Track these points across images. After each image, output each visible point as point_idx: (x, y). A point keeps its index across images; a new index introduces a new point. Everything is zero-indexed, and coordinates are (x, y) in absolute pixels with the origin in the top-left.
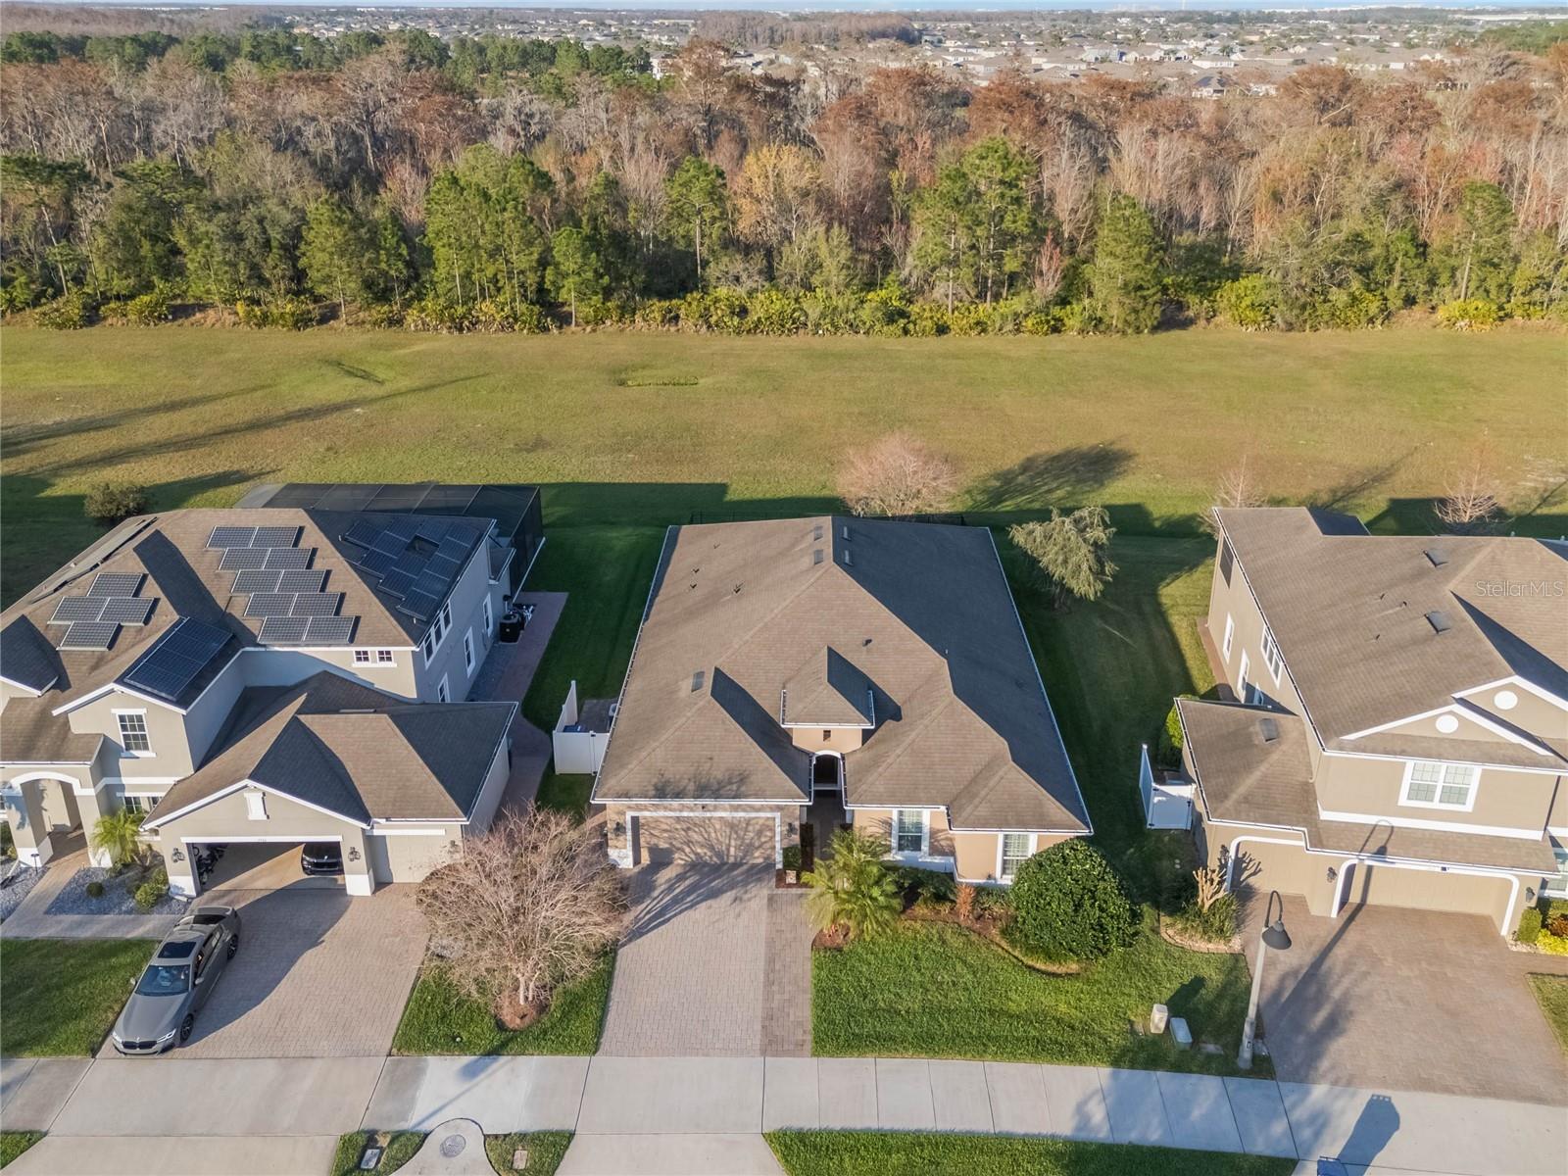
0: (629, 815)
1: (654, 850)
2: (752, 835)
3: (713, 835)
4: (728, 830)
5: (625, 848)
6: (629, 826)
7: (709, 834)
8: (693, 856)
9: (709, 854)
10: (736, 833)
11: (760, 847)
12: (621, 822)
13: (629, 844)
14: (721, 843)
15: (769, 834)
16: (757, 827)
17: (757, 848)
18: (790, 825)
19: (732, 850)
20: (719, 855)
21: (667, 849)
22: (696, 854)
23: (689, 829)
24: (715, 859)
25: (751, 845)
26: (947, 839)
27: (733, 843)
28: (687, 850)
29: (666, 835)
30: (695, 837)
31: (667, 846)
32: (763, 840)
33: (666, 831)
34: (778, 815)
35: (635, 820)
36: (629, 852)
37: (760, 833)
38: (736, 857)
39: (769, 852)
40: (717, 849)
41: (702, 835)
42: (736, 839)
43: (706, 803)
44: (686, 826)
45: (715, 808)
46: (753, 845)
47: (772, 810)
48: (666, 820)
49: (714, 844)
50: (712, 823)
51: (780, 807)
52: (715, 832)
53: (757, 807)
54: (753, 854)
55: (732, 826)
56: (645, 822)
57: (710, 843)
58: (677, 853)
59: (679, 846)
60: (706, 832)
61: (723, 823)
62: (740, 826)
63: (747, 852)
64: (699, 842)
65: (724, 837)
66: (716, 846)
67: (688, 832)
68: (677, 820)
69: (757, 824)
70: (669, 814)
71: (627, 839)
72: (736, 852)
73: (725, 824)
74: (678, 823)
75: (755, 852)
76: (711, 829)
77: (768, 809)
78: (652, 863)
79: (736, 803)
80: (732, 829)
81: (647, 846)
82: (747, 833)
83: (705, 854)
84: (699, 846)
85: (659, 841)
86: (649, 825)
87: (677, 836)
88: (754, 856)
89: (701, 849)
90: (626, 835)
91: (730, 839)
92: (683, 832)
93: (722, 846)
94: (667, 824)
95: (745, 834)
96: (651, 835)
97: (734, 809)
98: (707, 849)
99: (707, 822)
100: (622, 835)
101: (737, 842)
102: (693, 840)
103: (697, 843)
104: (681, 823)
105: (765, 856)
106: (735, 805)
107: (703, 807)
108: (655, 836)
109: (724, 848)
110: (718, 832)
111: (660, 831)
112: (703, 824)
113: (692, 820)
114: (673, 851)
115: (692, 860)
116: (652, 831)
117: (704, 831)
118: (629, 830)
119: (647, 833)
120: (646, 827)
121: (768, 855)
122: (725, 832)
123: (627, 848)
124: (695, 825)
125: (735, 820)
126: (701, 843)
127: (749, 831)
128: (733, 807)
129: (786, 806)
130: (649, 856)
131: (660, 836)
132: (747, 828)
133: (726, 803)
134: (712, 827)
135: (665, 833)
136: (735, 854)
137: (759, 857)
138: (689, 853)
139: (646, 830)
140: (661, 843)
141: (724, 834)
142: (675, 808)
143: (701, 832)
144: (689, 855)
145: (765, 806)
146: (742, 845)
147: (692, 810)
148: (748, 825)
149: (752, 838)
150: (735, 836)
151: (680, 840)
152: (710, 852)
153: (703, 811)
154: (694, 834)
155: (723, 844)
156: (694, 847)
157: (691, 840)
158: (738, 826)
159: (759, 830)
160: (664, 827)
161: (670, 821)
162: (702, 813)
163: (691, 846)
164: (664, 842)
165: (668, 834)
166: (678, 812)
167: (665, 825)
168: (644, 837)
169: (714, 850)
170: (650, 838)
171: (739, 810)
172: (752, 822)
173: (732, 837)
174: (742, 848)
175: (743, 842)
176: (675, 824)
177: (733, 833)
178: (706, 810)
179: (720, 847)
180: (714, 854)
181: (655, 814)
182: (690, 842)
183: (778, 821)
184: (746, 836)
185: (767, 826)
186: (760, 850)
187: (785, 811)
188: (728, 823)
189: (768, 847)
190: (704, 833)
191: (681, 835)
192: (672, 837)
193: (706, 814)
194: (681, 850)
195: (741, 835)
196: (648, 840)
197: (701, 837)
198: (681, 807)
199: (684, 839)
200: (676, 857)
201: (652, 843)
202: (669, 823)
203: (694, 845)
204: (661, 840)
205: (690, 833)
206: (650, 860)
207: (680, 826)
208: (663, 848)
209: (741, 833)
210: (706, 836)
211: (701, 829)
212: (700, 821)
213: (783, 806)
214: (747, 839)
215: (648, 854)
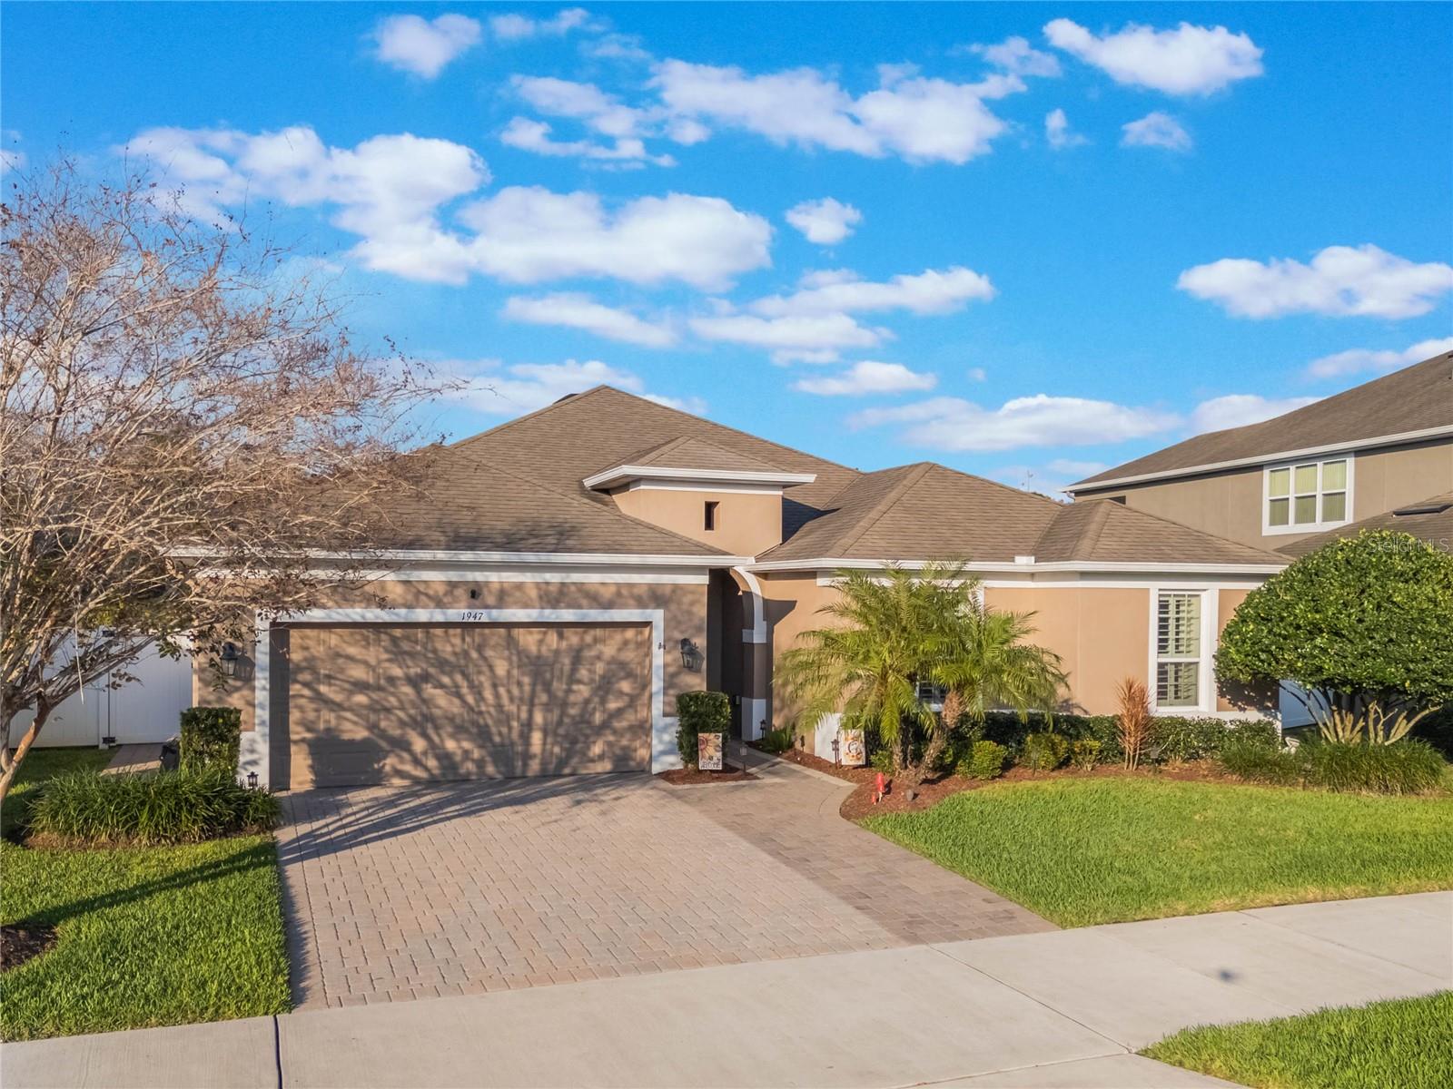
0: (269, 616)
1: (326, 748)
2: (583, 691)
3: (488, 694)
4: (526, 680)
5: (248, 726)
6: (262, 656)
7: (477, 690)
8: (432, 763)
9: (476, 754)
10: (547, 688)
11: (605, 725)
12: (241, 644)
14: (506, 719)
15: (625, 686)
16: (600, 668)
17: (599, 731)
18: (685, 642)
19: (536, 737)
20: (502, 754)
21: (365, 741)
22: (445, 757)
23: (426, 677)
24: (490, 769)
25: (583, 720)
27: (539, 718)
28: (419, 745)
29: (361, 699)
30: (442, 701)
31: (361, 734)
32: (613, 705)
33: (361, 686)
34: (657, 616)
35: (280, 635)
36: (259, 740)
37: (604, 687)
38: (544, 763)
39: (624, 742)
40: (497, 739)
41: (459, 696)
42: (547, 707)
43: (479, 576)
44: (419, 670)
45: (503, 598)
46: (589, 722)
47: (641, 603)
48: (364, 651)
49: (490, 722)
50: (485, 659)
51: (659, 592)
52: (495, 686)
53: (607, 593)
54: (588, 748)
55: (538, 668)
56: (306, 659)
57: (481, 721)
58: (392, 755)
59: (397, 732)
60: (472, 686)
61: (515, 658)
62: (558, 666)
63: (574, 742)
64: (451, 719)
65: (517, 701)
66: (494, 730)
67: (424, 686)
68: (394, 649)
69: (599, 658)
70: (377, 618)
71: (256, 702)
72: (544, 744)
73: (520, 660)
74: (397, 660)
75: (594, 742)
76: (483, 678)
77: (632, 602)
78: (318, 788)
79: (554, 578)
80: (537, 676)
81: (308, 735)
82: (575, 687)
83: (466, 753)
84: (450, 729)
85: (339, 718)
86: (314, 671)
87: (393, 700)
88: (591, 754)
89: (458, 740)
90: (253, 689)
91: (532, 705)
92: (407, 690)
93: (510, 728)
94: (366, 663)
95: (569, 691)
96: (319, 698)
97: (549, 602)
98: (472, 739)
99: (474, 655)
100: (237, 689)
101: (549, 716)
102: (437, 712)
103: (446, 722)
104: (404, 660)
105: (618, 752)
106: (551, 588)
107: (474, 595)
108: (333, 702)
109: (515, 735)
110: (503, 685)
111: (347, 686)
112: (462, 662)
113: (435, 651)
114: (382, 750)
115: (432, 774)
116: (323, 689)
117: (464, 684)
118: (263, 670)
119: (306, 692)
120: (306, 677)
121: (624, 748)
122: (519, 684)
123: (253, 730)
124: (442, 664)
125: (544, 649)
126: (458, 721)
127: (580, 682)
128: (547, 593)
129: (676, 587)
130: (311, 767)
131: (346, 704)
132: (574, 670)
133: (528, 578)
134: (485, 669)
135: (361, 692)
136: (544, 750)
137: (601, 757)
138: (425, 753)
139: (306, 685)
140: (347, 726)
141: (516, 691)
142: (394, 600)
143: (457, 686)
144: (424, 760)
145: (624, 592)
146: (560, 723)
147: (440, 604)
148: (577, 659)
149: (587, 701)
150: (544, 698)
151: (401, 714)
152: (481, 747)
153: (469, 607)
154: (438, 691)
155: (515, 724)
156: (439, 735)
157: (431, 714)
158: (552, 666)
159: (603, 677)
160: (358, 673)
161: (374, 654)
162: (466, 611)
163: (431, 732)
164: (355, 723)
165: (369, 697)
166: (403, 611)
167: (363, 666)
168: (301, 709)
169: (491, 740)
170: (317, 710)
171: (562, 605)
172: (588, 654)
173: (536, 701)
174: (561, 731)
175: (563, 714)
176: (387, 665)
177: (539, 688)
178: (477, 602)
179: (504, 730)
180: (491, 754)
181: (338, 613)
182: (429, 718)
183: (658, 636)
184: (572, 698)
185: (623, 665)
186: (605, 735)
187: (673, 607)
188: (528, 657)
189: (624, 724)
190: (465, 690)
191: (403, 698)
192: (378, 707)
193: (478, 616)
194: (403, 745)
195: (560, 694)
196: (311, 715)
197: (456, 701)
198: (410, 597)
199: (412, 712)
200: (387, 768)
201: (322, 726)
202: (373, 662)
203: (437, 728)
204: (348, 715)
205: (429, 690)
206: (313, 781)
207: (401, 667)
208: (352, 742)
209: (559, 687)
210: (470, 699)
211: (459, 678)
212: (455, 654)
213: (668, 591)
214: (575, 704)
215: (309, 762)
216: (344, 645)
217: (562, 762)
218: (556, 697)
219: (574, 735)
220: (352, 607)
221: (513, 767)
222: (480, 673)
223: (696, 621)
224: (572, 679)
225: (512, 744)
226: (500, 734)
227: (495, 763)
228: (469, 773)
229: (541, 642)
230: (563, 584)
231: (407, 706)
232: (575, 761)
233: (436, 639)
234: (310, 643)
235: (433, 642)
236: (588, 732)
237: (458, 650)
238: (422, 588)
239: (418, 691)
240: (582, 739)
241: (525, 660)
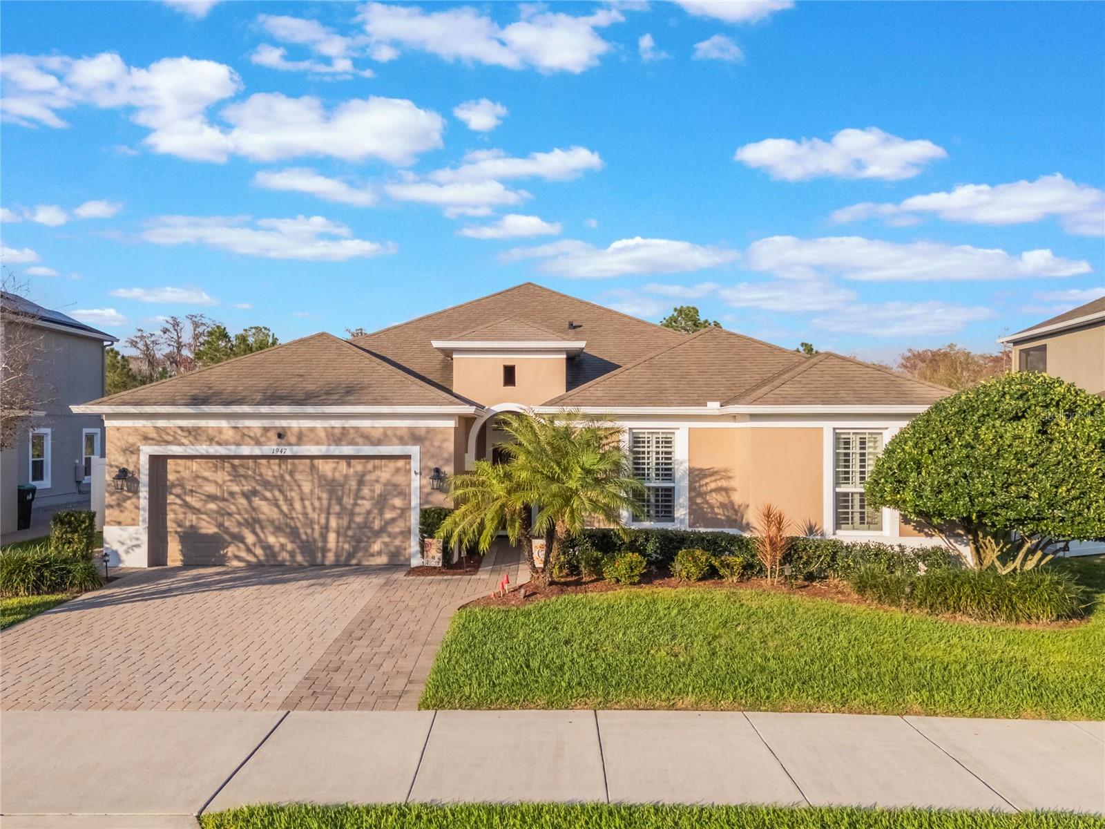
0: (147, 450)
1: (191, 538)
2: (366, 505)
3: (298, 505)
4: (325, 496)
5: (134, 522)
6: (144, 478)
7: (290, 503)
8: (259, 551)
9: (289, 547)
10: (339, 501)
11: (383, 530)
12: (131, 468)
13: (144, 515)
14: (311, 523)
15: (398, 502)
16: (378, 489)
17: (378, 534)
18: (437, 470)
19: (332, 537)
20: (308, 548)
21: (215, 536)
22: (267, 548)
23: (254, 493)
24: (299, 558)
25: (366, 525)
26: (718, 490)
27: (333, 523)
28: (250, 539)
29: (212, 506)
30: (266, 510)
31: (213, 530)
32: (389, 515)
33: (212, 498)
34: (414, 450)
35: (158, 463)
36: (140, 532)
37: (381, 502)
38: (337, 555)
39: (397, 542)
40: (304, 537)
41: (278, 506)
42: (339, 515)
43: (283, 423)
44: (250, 488)
45: (301, 438)
46: (371, 528)
47: (402, 441)
48: (214, 474)
49: (299, 525)
50: (296, 481)
51: (417, 433)
52: (302, 500)
53: (377, 434)
54: (370, 546)
55: (333, 488)
56: (178, 479)
57: (292, 524)
58: (232, 545)
59: (235, 530)
60: (286, 499)
61: (316, 481)
62: (347, 487)
63: (359, 541)
64: (272, 522)
65: (318, 511)
66: (302, 531)
67: (253, 499)
68: (234, 474)
69: (377, 481)
70: (217, 451)
71: (141, 507)
72: (338, 542)
73: (320, 481)
74: (235, 481)
75: (374, 542)
76: (293, 494)
77: (395, 440)
78: (185, 565)
79: (337, 423)
80: (332, 492)
81: (179, 529)
82: (360, 502)
83: (283, 546)
84: (271, 529)
85: (199, 519)
86: (182, 486)
87: (233, 507)
88: (372, 550)
89: (277, 537)
90: (138, 498)
91: (329, 513)
92: (243, 501)
93: (313, 529)
94: (216, 482)
95: (355, 504)
96: (186, 505)
97: (334, 441)
98: (287, 536)
99: (288, 477)
100: (130, 498)
101: (341, 521)
102: (262, 517)
103: (268, 524)
104: (240, 481)
105: (393, 549)
106: (336, 431)
107: (280, 436)
108: (194, 508)
109: (317, 535)
110: (307, 499)
111: (203, 497)
112: (280, 483)
113: (261, 475)
114: (225, 541)
115: (259, 560)
116: (188, 499)
117: (281, 498)
118: (144, 486)
119: (178, 501)
120: (177, 490)
121: (397, 547)
122: (319, 499)
123: (139, 525)
124: (266, 484)
125: (337, 474)
126: (277, 523)
127: (363, 498)
128: (333, 435)
129: (429, 430)
130: (181, 551)
131: (203, 510)
132: (359, 490)
133: (318, 424)
134: (296, 488)
135: (212, 501)
136: (337, 546)
137: (380, 553)
138: (254, 545)
139: (178, 496)
140: (203, 524)
141: (317, 504)
142: (227, 440)
143: (276, 500)
144: (253, 548)
145: (389, 433)
146: (349, 527)
147: (258, 443)
148: (361, 483)
149: (369, 513)
150: (337, 508)
151: (238, 517)
152: (292, 542)
153: (278, 444)
154: (263, 503)
155: (316, 527)
156: (264, 533)
157: (258, 518)
158: (342, 486)
159: (380, 496)
160: (211, 489)
161: (222, 476)
162: (275, 447)
163: (258, 530)
164: (209, 523)
165: (218, 505)
166: (233, 447)
167: (213, 484)
168: (174, 512)
169: (299, 538)
170: (185, 513)
171: (344, 443)
172: (368, 478)
173: (332, 511)
174: (350, 533)
175: (351, 521)
176: (230, 483)
177: (333, 502)
178: (283, 441)
179: (309, 531)
180: (299, 547)
181: (192, 449)
182: (257, 521)
183: (415, 465)
184: (357, 510)
185: (396, 486)
186: (382, 537)
187: (427, 443)
188: (325, 480)
189: (397, 530)
190: (281, 502)
191: (240, 507)
192: (223, 512)
193: (284, 451)
194: (239, 538)
195: (349, 507)
196: (181, 516)
197: (276, 510)
198: (238, 438)
199: (246, 516)
200: (230, 554)
201: (188, 524)
202: (220, 481)
203: (262, 528)
204: (204, 517)
205: (257, 501)
206: (182, 561)
207: (238, 485)
208: (206, 535)
209: (348, 501)
210: (285, 508)
211: (277, 493)
212: (274, 477)
213: (423, 433)
214: (359, 514)
215: (180, 547)
216: (202, 470)
217: (351, 556)
218: (346, 509)
219: (360, 536)
220: (201, 445)
221: (317, 557)
222: (291, 490)
223: (446, 455)
224: (358, 496)
225: (315, 541)
226: (306, 533)
227: (303, 553)
228: (284, 560)
229: (335, 469)
230: (344, 428)
231: (243, 512)
232: (360, 554)
233: (261, 466)
234: (181, 469)
235: (259, 468)
236: (369, 534)
237: (276, 474)
238: (246, 431)
239: (250, 502)
240: (365, 539)
241: (324, 482)
